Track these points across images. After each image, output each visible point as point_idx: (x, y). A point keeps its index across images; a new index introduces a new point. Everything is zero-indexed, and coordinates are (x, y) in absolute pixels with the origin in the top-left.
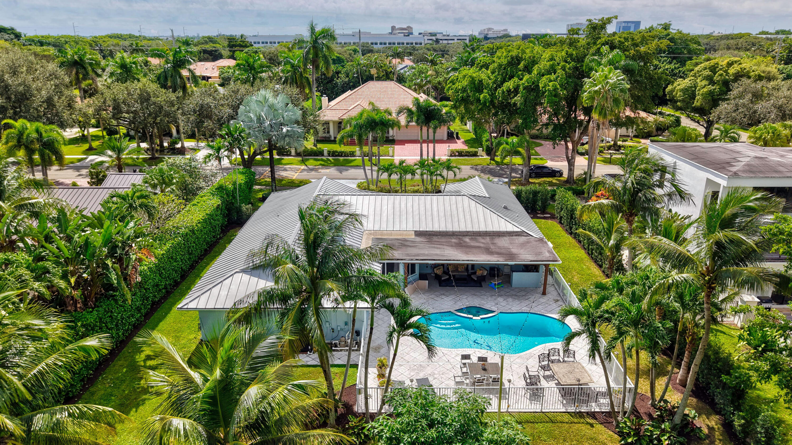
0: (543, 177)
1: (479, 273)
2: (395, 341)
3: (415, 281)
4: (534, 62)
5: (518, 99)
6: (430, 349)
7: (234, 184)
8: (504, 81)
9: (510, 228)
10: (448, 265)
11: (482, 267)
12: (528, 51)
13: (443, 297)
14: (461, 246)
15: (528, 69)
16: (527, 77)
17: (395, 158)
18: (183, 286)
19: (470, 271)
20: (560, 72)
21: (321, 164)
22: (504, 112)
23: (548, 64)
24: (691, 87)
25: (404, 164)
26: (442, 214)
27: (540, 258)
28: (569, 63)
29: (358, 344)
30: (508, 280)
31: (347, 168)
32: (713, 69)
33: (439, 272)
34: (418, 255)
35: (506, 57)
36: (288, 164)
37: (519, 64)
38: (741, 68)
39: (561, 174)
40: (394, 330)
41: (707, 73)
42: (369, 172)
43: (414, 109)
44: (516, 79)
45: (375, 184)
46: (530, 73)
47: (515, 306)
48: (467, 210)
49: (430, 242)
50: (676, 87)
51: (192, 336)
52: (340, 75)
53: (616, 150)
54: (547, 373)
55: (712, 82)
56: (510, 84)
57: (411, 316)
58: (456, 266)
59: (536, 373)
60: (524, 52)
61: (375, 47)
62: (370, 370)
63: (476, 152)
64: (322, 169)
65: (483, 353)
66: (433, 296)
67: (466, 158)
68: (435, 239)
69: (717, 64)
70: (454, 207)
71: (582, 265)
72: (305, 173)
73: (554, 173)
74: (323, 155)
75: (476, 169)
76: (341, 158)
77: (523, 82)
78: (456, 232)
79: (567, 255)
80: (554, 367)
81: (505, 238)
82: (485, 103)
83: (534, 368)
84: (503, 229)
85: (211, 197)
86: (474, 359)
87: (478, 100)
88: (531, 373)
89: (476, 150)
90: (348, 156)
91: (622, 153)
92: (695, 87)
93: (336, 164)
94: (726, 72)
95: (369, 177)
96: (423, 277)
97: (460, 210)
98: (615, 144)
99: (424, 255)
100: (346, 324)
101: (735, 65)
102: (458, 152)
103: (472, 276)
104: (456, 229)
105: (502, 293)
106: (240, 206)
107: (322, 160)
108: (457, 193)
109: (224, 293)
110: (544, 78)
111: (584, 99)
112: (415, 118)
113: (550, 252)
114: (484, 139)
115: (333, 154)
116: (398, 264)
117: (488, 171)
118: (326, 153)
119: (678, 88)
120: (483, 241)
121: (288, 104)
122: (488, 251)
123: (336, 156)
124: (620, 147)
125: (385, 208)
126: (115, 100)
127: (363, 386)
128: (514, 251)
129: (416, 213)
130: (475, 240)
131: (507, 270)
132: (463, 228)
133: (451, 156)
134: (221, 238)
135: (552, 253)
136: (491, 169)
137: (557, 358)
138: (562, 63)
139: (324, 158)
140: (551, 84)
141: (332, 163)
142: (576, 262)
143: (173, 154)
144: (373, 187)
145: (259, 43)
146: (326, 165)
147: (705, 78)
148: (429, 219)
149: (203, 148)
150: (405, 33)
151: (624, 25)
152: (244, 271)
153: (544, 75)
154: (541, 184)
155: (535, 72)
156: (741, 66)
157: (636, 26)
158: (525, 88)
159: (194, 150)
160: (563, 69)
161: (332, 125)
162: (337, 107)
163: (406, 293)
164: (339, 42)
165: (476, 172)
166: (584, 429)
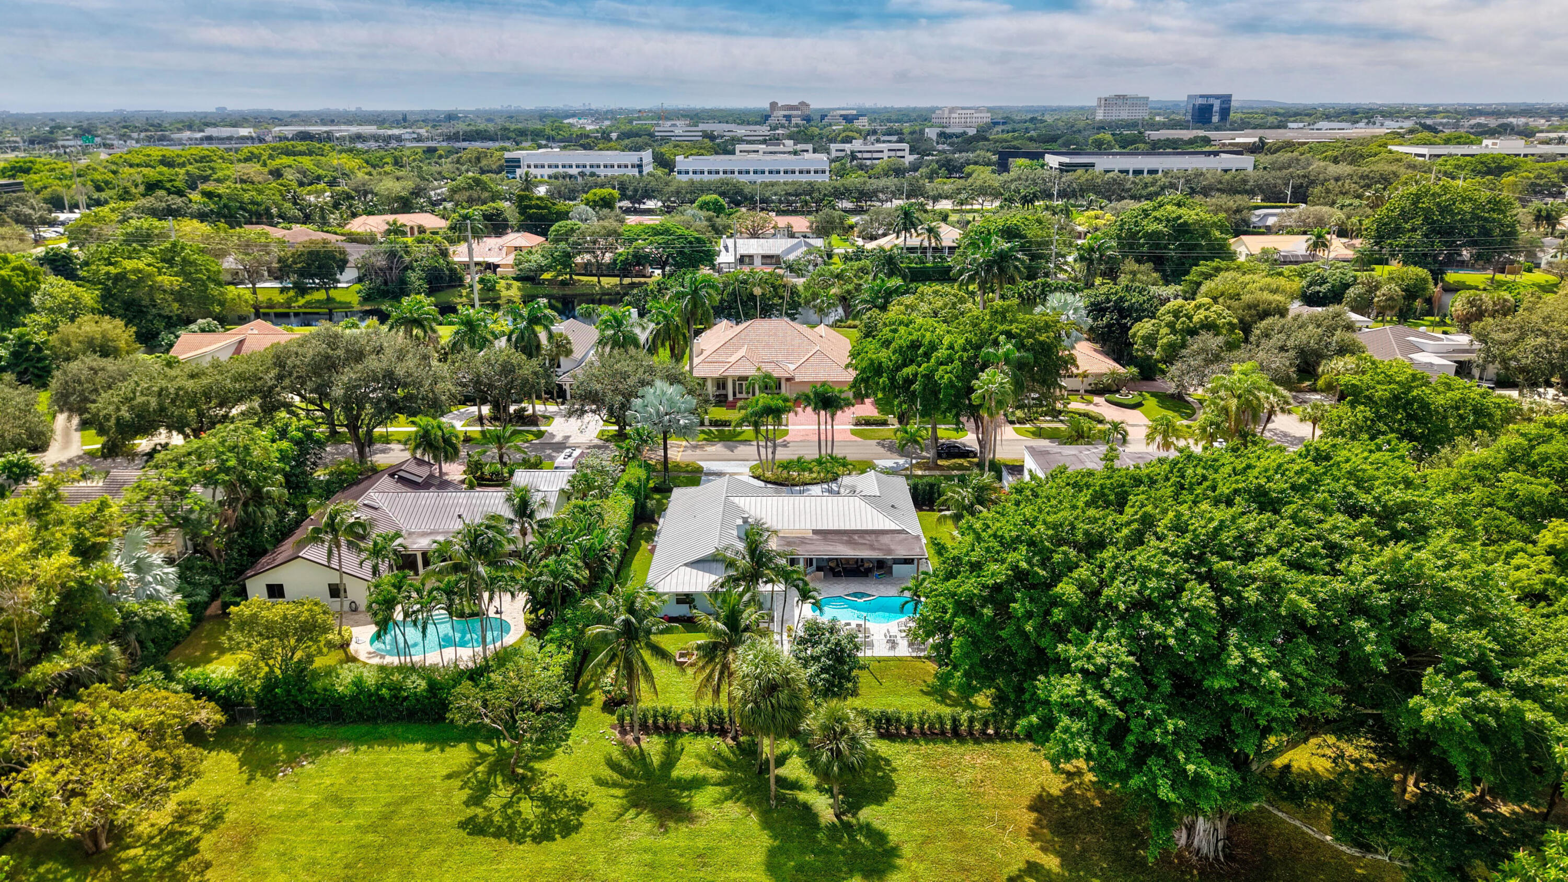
0: (953, 458)
1: (866, 565)
2: (799, 607)
3: (813, 571)
4: (933, 347)
7: (638, 480)
8: (905, 365)
9: (893, 527)
10: (840, 558)
11: (869, 560)
12: (928, 334)
13: (836, 585)
14: (851, 543)
15: (927, 355)
16: (925, 365)
17: (790, 427)
19: (859, 563)
20: (957, 363)
21: (705, 439)
23: (947, 352)
24: (1153, 334)
26: (835, 513)
27: (913, 553)
28: (967, 351)
30: (890, 572)
31: (735, 444)
32: (1177, 314)
33: (832, 564)
34: (815, 551)
37: (919, 348)
39: (973, 455)
40: (799, 600)
41: (1169, 318)
42: (762, 450)
43: (812, 396)
44: (915, 365)
45: (771, 469)
46: (928, 361)
47: (886, 591)
48: (858, 510)
49: (825, 539)
50: (1138, 330)
53: (1054, 417)
54: (903, 634)
55: (1174, 331)
56: (908, 371)
57: (810, 592)
58: (847, 560)
59: (895, 634)
60: (924, 336)
61: (746, 181)
62: (783, 633)
63: (886, 420)
64: (708, 445)
66: (828, 583)
67: (874, 428)
68: (830, 536)
70: (846, 507)
72: (689, 452)
73: (965, 453)
74: (704, 424)
75: (883, 446)
76: (727, 430)
77: (921, 369)
78: (847, 530)
81: (888, 536)
83: (895, 631)
84: (887, 528)
86: (854, 626)
87: (878, 383)
88: (891, 634)
89: (886, 417)
90: (733, 426)
91: (1062, 421)
92: (1158, 333)
93: (723, 438)
94: (1190, 318)
95: (763, 457)
96: (819, 569)
97: (852, 510)
98: (1053, 409)
99: (820, 551)
101: (1202, 311)
102: (865, 420)
103: (861, 568)
104: (847, 528)
105: (883, 581)
106: (647, 503)
107: (705, 433)
108: (853, 492)
109: (674, 581)
110: (941, 368)
111: (973, 397)
112: (812, 406)
113: (922, 548)
115: (716, 422)
116: (799, 559)
117: (897, 449)
118: (706, 422)
119: (1141, 332)
120: (869, 538)
122: (872, 548)
123: (720, 426)
124: (1060, 412)
125: (786, 508)
128: (893, 547)
129: (813, 513)
130: (864, 538)
131: (889, 563)
133: (856, 425)
136: (901, 445)
138: (960, 353)
139: (705, 428)
140: (946, 376)
141: (717, 437)
143: (524, 424)
144: (768, 474)
145: (543, 166)
146: (710, 439)
147: (1167, 325)
148: (825, 518)
149: (556, 414)
150: (795, 116)
151: (1200, 101)
152: (686, 565)
153: (942, 364)
154: (949, 468)
155: (932, 360)
156: (1207, 313)
157: (1223, 102)
158: (923, 376)
159: (548, 418)
160: (961, 358)
161: (709, 384)
162: (715, 357)
163: (807, 579)
164: (683, 168)
165: (881, 450)
166: (919, 664)
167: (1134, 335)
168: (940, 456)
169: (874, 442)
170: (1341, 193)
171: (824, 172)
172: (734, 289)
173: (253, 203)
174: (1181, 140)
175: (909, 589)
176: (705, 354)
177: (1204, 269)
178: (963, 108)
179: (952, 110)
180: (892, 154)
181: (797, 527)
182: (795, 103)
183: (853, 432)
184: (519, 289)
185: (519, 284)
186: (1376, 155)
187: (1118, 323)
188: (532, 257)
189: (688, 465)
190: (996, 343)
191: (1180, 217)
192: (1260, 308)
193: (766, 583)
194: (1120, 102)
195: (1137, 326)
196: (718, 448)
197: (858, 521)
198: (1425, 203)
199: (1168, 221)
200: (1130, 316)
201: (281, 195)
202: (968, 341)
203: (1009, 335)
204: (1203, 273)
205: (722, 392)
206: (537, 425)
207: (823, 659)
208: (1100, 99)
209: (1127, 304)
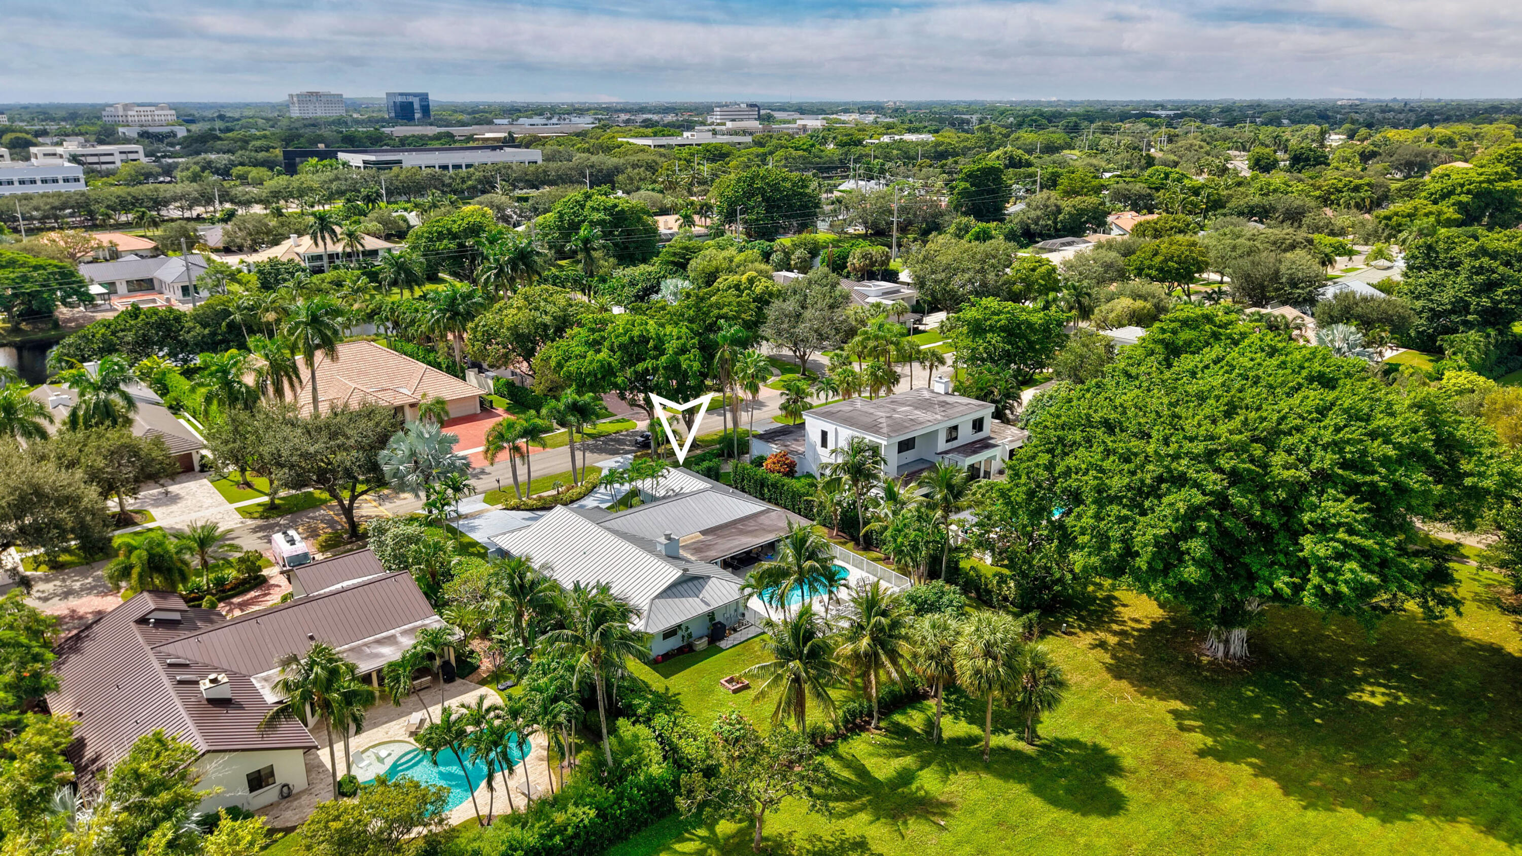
14: (744, 533)
26: (705, 511)
49: (720, 537)
68: (719, 533)
75: (581, 450)
78: (727, 523)
99: (732, 548)
117: (597, 449)
120: (752, 524)
129: (686, 516)
130: (746, 525)
151: (399, 99)
157: (421, 100)
159: (140, 513)
171: (77, 180)
174: (427, 136)
178: (139, 105)
179: (126, 107)
180: (124, 156)
194: (314, 99)
198: (759, 184)
208: (291, 96)
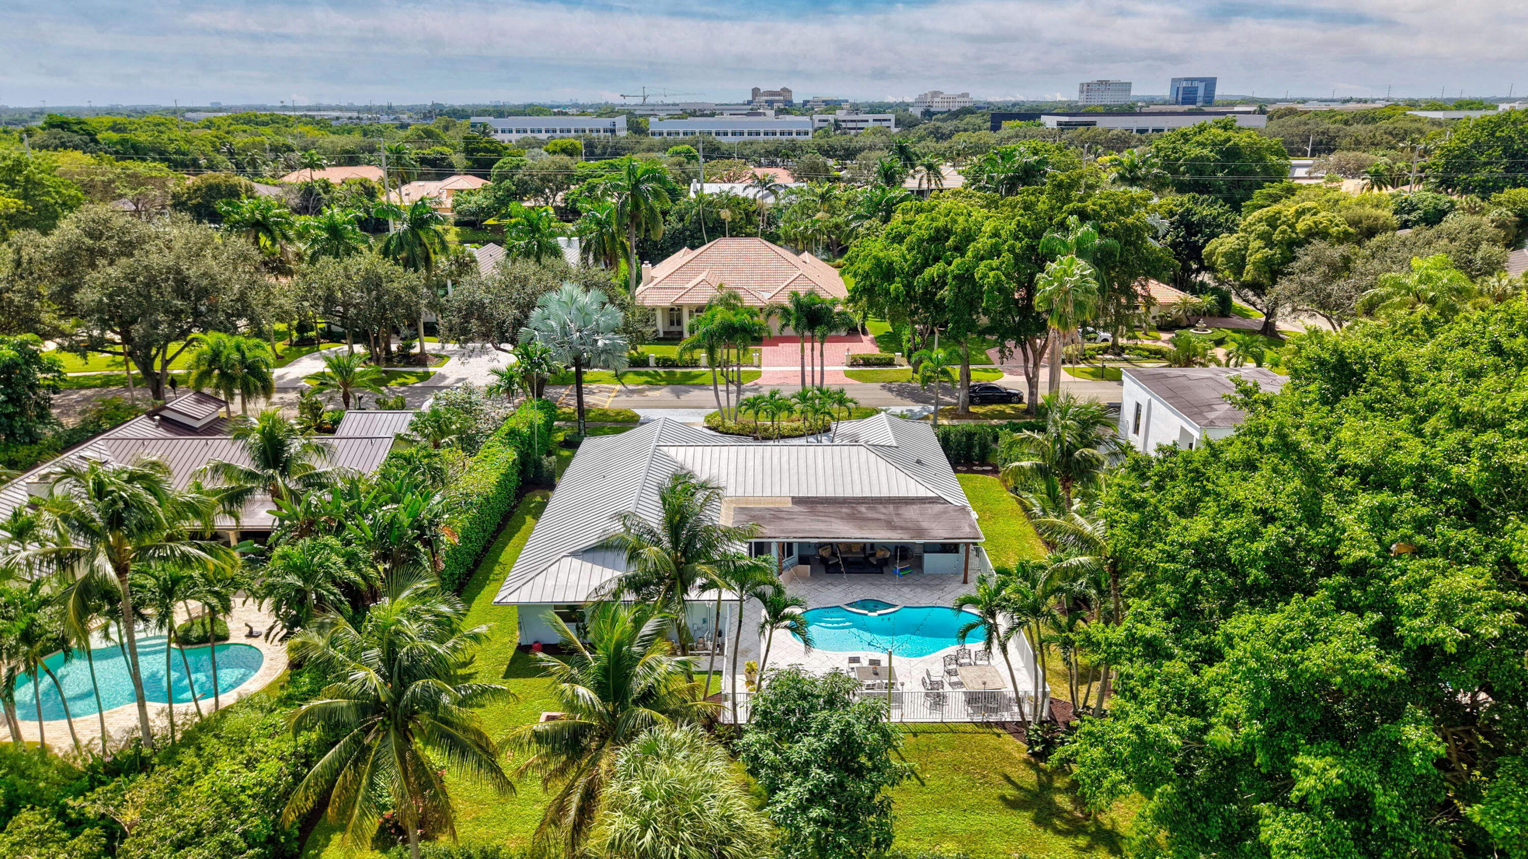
0: (991, 403)
1: (880, 554)
2: (767, 633)
3: (792, 565)
4: (969, 237)
5: (945, 293)
6: (807, 642)
7: (531, 426)
8: (926, 264)
9: (922, 492)
10: (838, 543)
11: (885, 546)
12: (961, 219)
13: (830, 587)
14: (854, 518)
15: (960, 249)
16: (957, 261)
17: (763, 369)
18: (479, 575)
19: (868, 551)
20: (1007, 256)
21: (647, 383)
22: (927, 309)
23: (989, 242)
24: (1240, 250)
25: (777, 396)
26: (829, 472)
27: (957, 535)
28: (1021, 240)
29: (721, 647)
30: (918, 564)
31: (687, 388)
32: (1273, 222)
33: (825, 553)
34: (796, 532)
35: (927, 229)
36: (595, 381)
37: (948, 239)
38: (1315, 222)
39: (1020, 400)
40: (766, 621)
41: (1263, 227)
42: (723, 396)
43: (792, 308)
44: (941, 264)
45: (733, 417)
46: (962, 256)
47: (925, 598)
48: (864, 467)
49: (812, 512)
50: (1216, 248)
51: (506, 640)
52: (668, 218)
53: (1115, 354)
54: (954, 679)
55: (1270, 244)
56: (933, 271)
57: (786, 606)
58: (849, 546)
59: (939, 679)
60: (955, 221)
61: (723, 139)
62: (737, 676)
63: (892, 360)
64: (649, 390)
65: (876, 655)
66: (816, 586)
67: (876, 368)
68: (820, 508)
69: (1279, 213)
70: (846, 462)
71: (1024, 543)
72: (624, 397)
73: (1008, 397)
74: (648, 365)
75: (890, 390)
76: (678, 370)
77: (952, 267)
78: (848, 498)
79: (1006, 528)
80: (961, 670)
81: (914, 507)
82: (897, 298)
83: (938, 672)
84: (912, 494)
85: (502, 448)
86: (865, 663)
87: (888, 292)
88: (933, 679)
89: (892, 355)
90: (688, 367)
91: (1126, 360)
92: (1246, 249)
93: (671, 381)
94: (1292, 226)
95: (724, 403)
96: (803, 560)
97: (855, 466)
98: (1115, 344)
99: (804, 531)
100: (705, 621)
101: (1308, 216)
102: (863, 359)
103: (871, 559)
104: (849, 494)
105: (910, 581)
106: (541, 459)
107: (647, 374)
108: (854, 441)
109: (550, 583)
110: (983, 264)
111: (1037, 300)
112: (793, 323)
113: (972, 526)
114: (905, 338)
115: (664, 363)
116: (770, 543)
117: (909, 393)
118: (652, 362)
119: (1220, 249)
120: (884, 511)
121: (604, 304)
122: (891, 525)
123: (669, 366)
124: (1123, 349)
125: (750, 464)
126: (329, 289)
127: (730, 691)
128: (925, 525)
129: (794, 471)
130: (874, 509)
131: (917, 551)
132: (858, 493)
133: (852, 365)
134: (515, 506)
135: (974, 528)
136: (913, 389)
137: (967, 661)
138: (1011, 242)
139: (650, 370)
140: (991, 274)
141: (663, 380)
142: (1017, 538)
143: (409, 364)
144: (730, 423)
145: (510, 131)
146: (654, 383)
147: (1261, 236)
148: (812, 480)
149: (454, 353)
150: (778, 101)
151: (1184, 84)
152: (574, 554)
153: (982, 259)
154: (986, 416)
155: (969, 254)
156: (1316, 218)
157: (1207, 85)
158: (955, 278)
159: (441, 358)
160: (1011, 250)
161: (659, 314)
162: (667, 283)
163: (781, 580)
164: (657, 130)
165: (889, 395)
166: (990, 740)
167: (1212, 254)
168: (972, 402)
169: (877, 386)
170: (1373, 144)
171: (806, 133)
172: (698, 214)
173: (178, 152)
175: (974, 602)
176: (656, 281)
177: (1271, 191)
180: (877, 124)
181: (768, 493)
182: (777, 89)
183: (848, 374)
184: (457, 234)
185: (457, 229)
186: (1389, 118)
187: (1185, 242)
188: (474, 199)
189: (618, 414)
190: (1063, 226)
191: (1229, 140)
192: (1365, 224)
193: (704, 588)
194: (1103, 88)
195: (1214, 242)
196: (663, 393)
197: (866, 483)
199: (1214, 144)
200: (1201, 231)
201: (214, 146)
202: (1021, 227)
203: (1084, 216)
204: (1270, 195)
205: (675, 328)
206: (425, 365)
207: (815, 771)
209: (1195, 218)
